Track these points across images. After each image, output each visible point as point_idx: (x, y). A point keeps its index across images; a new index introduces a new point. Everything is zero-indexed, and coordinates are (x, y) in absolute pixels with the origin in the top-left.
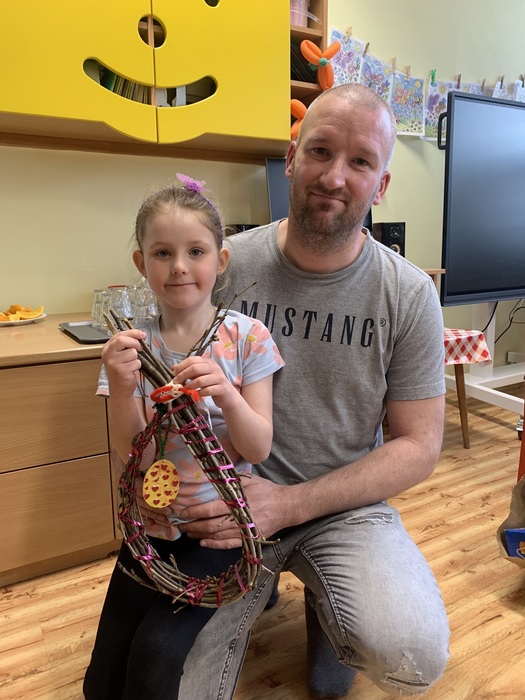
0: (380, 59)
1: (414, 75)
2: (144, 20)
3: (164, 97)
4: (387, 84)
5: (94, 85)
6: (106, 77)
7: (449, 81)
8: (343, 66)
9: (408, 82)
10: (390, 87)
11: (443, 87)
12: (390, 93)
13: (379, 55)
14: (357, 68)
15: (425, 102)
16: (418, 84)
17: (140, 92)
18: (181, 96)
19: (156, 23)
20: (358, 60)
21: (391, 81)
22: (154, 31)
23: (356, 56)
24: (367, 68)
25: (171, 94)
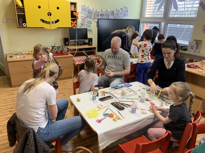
0: (91, 9)
1: (97, 11)
2: (48, 13)
3: (52, 23)
4: (92, 13)
5: (41, 22)
6: (43, 21)
7: (105, 11)
8: (84, 11)
9: (96, 12)
10: (93, 13)
11: (104, 12)
12: (93, 14)
13: (91, 8)
14: (86, 11)
15: (100, 15)
16: (98, 12)
17: (48, 23)
18: (54, 22)
19: (50, 13)
20: (87, 9)
21: (93, 12)
23: (86, 9)
24: (88, 10)
25: (53, 22)
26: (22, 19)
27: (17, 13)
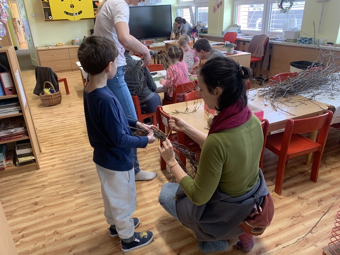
6: (67, 13)
22: (72, 6)
25: (76, 14)
26: (48, 12)
27: (43, 8)
